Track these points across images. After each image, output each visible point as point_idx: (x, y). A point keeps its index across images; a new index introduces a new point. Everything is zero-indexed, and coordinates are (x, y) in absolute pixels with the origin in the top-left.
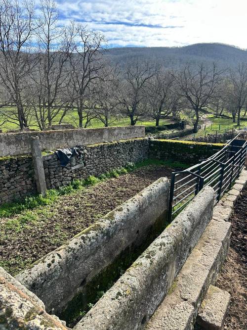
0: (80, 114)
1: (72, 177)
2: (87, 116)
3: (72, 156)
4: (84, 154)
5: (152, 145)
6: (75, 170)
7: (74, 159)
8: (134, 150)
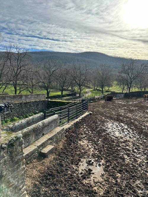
0: (15, 88)
1: (4, 117)
2: (20, 89)
3: (5, 107)
4: (11, 106)
5: (49, 103)
6: (6, 114)
7: (5, 109)
8: (39, 105)
